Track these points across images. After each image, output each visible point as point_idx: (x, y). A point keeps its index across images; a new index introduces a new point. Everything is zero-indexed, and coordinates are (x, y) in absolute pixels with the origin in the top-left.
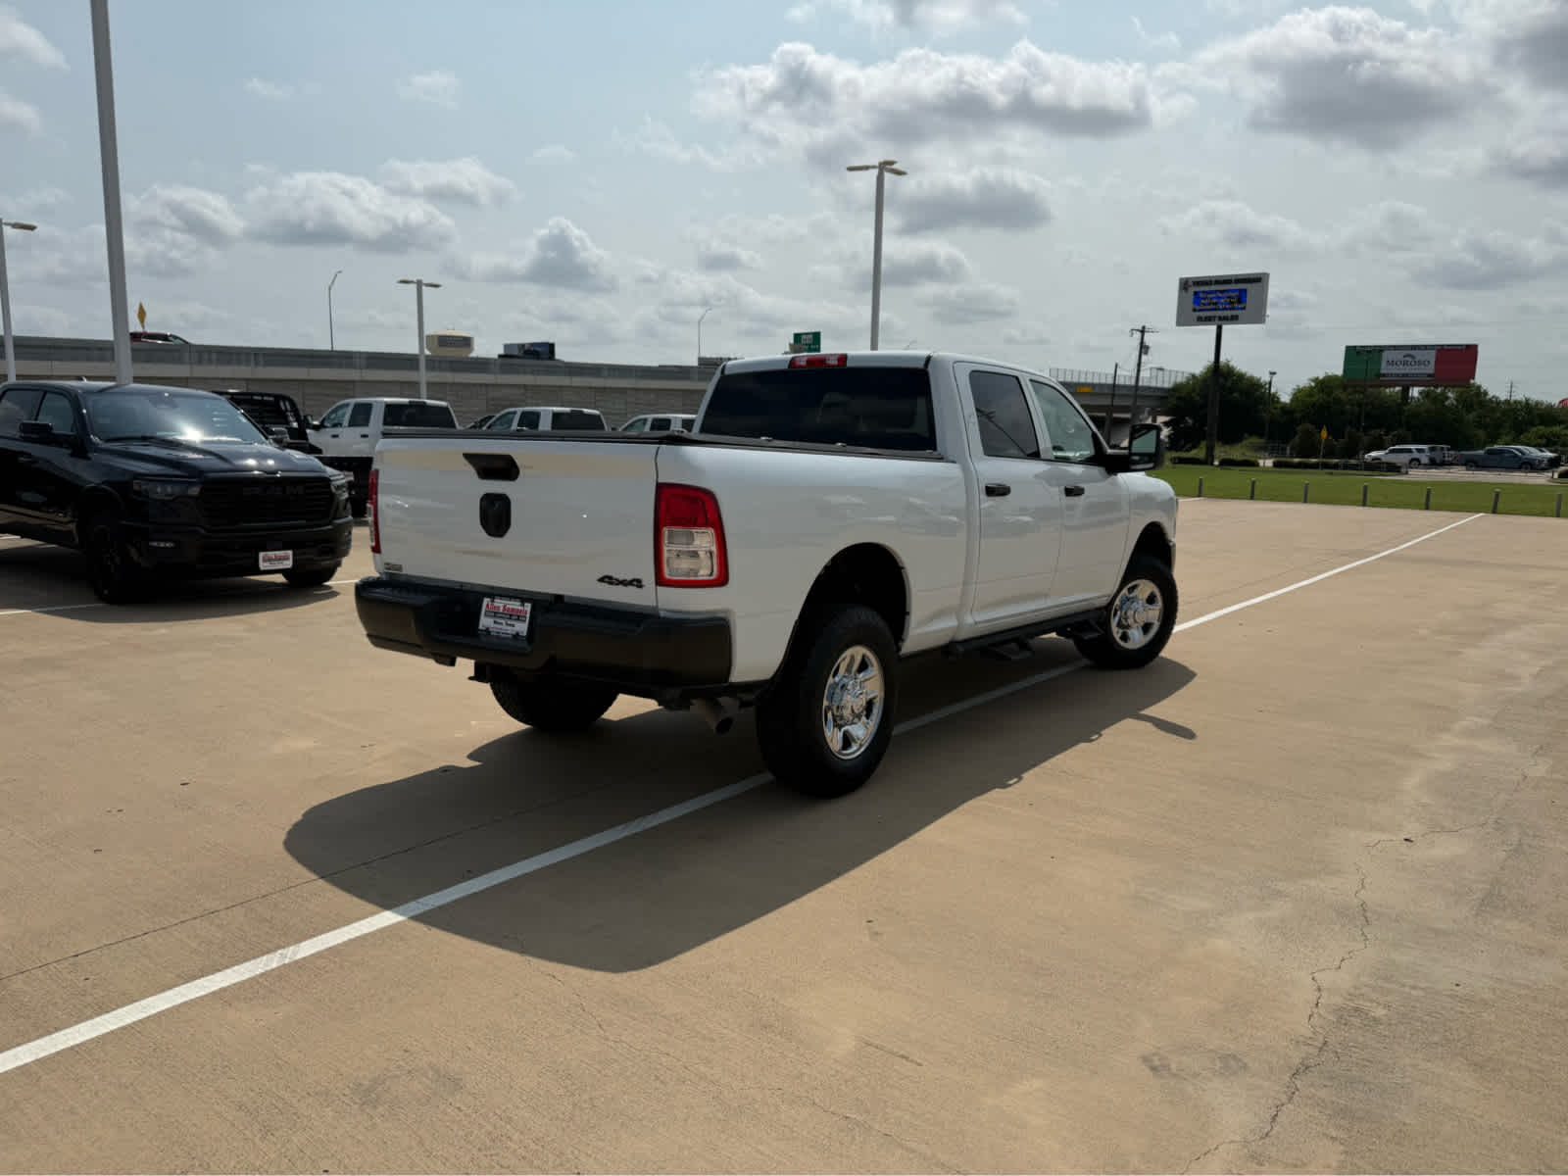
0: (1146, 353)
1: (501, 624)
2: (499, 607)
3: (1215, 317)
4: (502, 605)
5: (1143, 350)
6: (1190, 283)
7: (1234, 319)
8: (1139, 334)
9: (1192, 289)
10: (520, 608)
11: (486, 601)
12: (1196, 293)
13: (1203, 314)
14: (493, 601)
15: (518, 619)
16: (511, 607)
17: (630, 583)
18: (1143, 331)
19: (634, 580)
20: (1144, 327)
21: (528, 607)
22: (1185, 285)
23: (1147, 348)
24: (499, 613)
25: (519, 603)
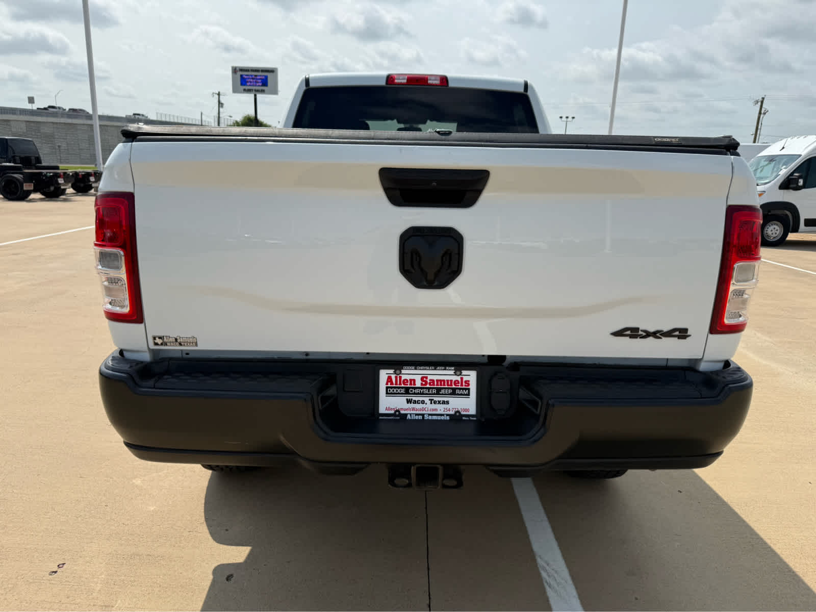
0: (222, 107)
1: (423, 402)
2: (413, 381)
3: (253, 90)
4: (418, 378)
5: (220, 105)
6: (238, 69)
7: (263, 91)
8: (217, 96)
9: (239, 73)
10: (455, 378)
11: (384, 374)
12: (241, 76)
13: (247, 88)
14: (399, 374)
15: (455, 394)
16: (435, 378)
17: (669, 334)
18: (219, 94)
19: (675, 330)
20: (219, 93)
21: (471, 376)
22: (235, 70)
23: (222, 104)
24: (415, 388)
25: (452, 372)
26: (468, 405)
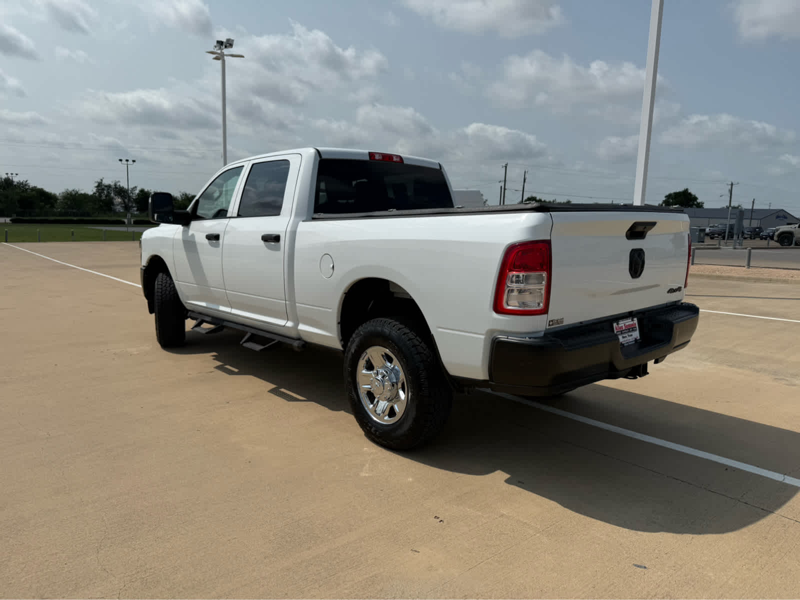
1: (626, 337)
2: (622, 327)
4: (623, 325)
10: (632, 323)
11: (614, 325)
14: (618, 324)
15: (633, 330)
16: (628, 324)
21: (636, 320)
24: (623, 330)
25: (630, 320)
26: (636, 334)
